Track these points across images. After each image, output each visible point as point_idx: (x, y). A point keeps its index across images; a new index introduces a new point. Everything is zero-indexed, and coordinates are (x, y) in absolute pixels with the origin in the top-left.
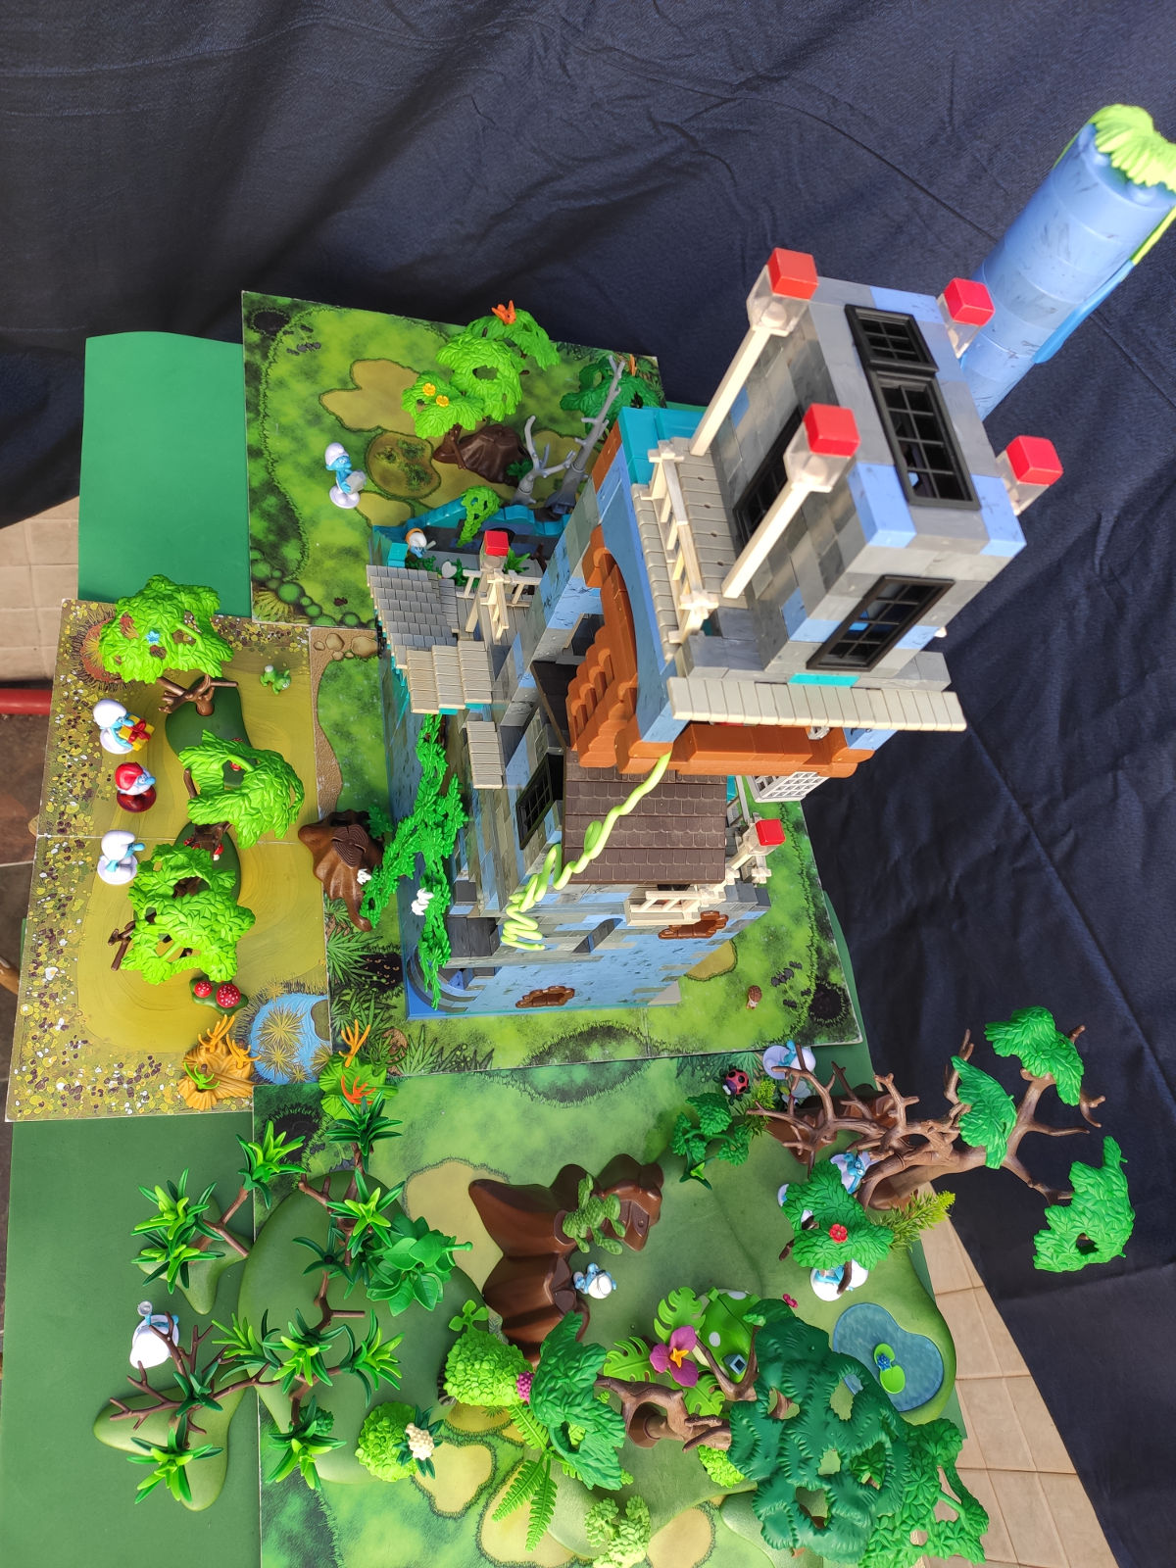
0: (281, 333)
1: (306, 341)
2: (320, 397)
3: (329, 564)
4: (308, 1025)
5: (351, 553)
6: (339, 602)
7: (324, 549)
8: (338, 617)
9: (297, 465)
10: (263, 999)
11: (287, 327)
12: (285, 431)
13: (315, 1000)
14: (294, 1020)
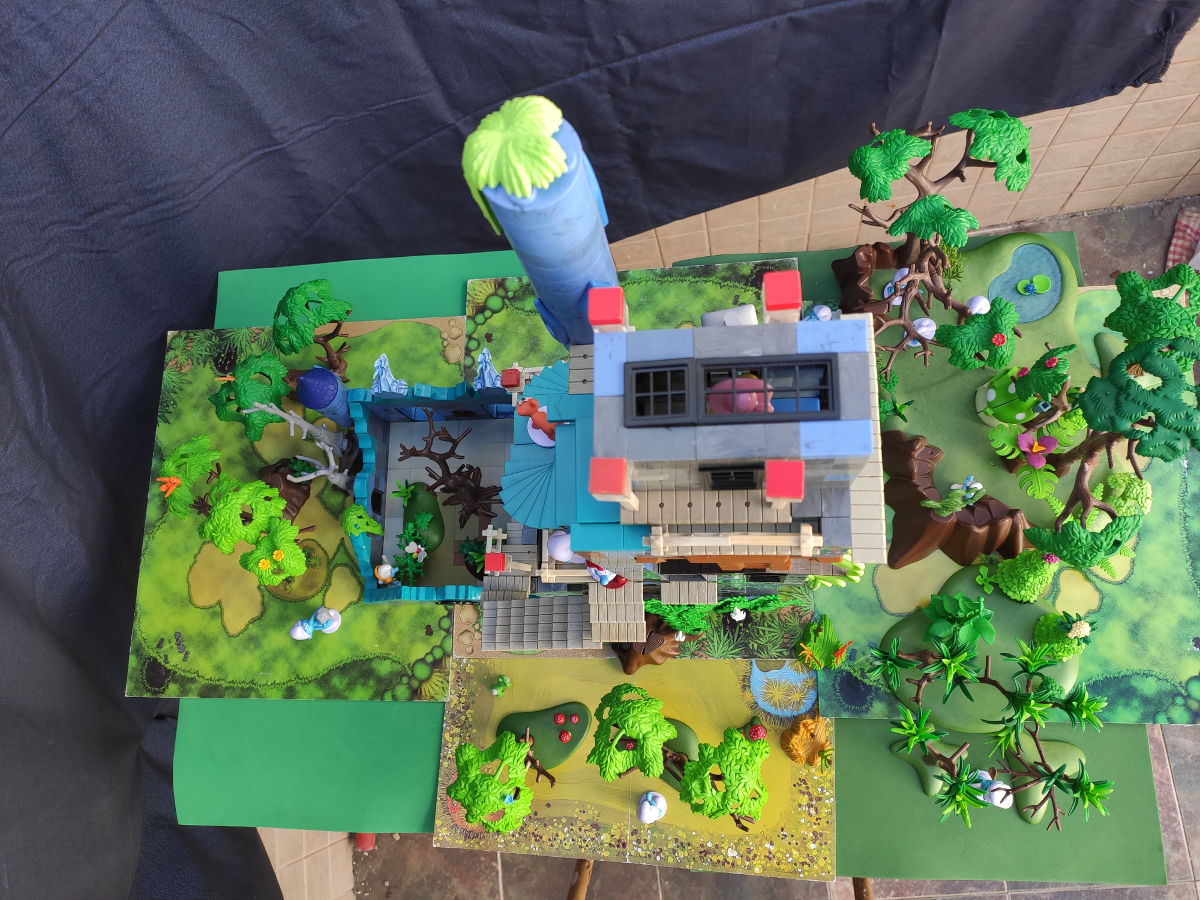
0: (168, 666)
1: (173, 644)
2: (230, 636)
3: (394, 638)
4: (773, 674)
5: (383, 619)
6: (429, 631)
7: (380, 641)
8: (443, 633)
9: (300, 658)
10: (754, 706)
11: (161, 660)
12: (267, 666)
13: (755, 668)
14: (769, 684)
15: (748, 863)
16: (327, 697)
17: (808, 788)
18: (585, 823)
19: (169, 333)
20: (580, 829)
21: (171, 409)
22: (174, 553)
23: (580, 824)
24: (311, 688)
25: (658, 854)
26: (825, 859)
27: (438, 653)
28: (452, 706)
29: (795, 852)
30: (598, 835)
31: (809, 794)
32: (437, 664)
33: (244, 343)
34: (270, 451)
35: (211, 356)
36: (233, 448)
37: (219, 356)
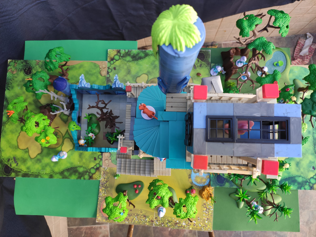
0: (11, 167)
1: (13, 160)
2: (31, 159)
3: (84, 161)
4: (197, 174)
5: (81, 155)
6: (95, 159)
7: (80, 161)
8: (100, 160)
9: (54, 166)
10: (192, 183)
11: (9, 165)
12: (43, 168)
13: (193, 172)
14: (196, 177)
15: (188, 227)
16: (63, 178)
17: (206, 206)
18: (142, 215)
19: (9, 60)
20: (140, 217)
21: (10, 85)
22: (12, 132)
23: (140, 216)
24: (58, 175)
25: (163, 224)
26: (210, 225)
27: (98, 166)
28: (102, 181)
29: (201, 224)
30: (146, 219)
31: (206, 208)
32: (98, 169)
33: (34, 65)
34: (43, 101)
35: (23, 69)
36: (31, 99)
37: (26, 69)
